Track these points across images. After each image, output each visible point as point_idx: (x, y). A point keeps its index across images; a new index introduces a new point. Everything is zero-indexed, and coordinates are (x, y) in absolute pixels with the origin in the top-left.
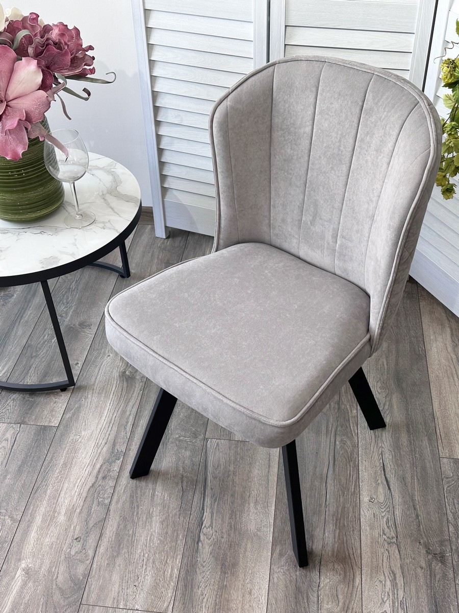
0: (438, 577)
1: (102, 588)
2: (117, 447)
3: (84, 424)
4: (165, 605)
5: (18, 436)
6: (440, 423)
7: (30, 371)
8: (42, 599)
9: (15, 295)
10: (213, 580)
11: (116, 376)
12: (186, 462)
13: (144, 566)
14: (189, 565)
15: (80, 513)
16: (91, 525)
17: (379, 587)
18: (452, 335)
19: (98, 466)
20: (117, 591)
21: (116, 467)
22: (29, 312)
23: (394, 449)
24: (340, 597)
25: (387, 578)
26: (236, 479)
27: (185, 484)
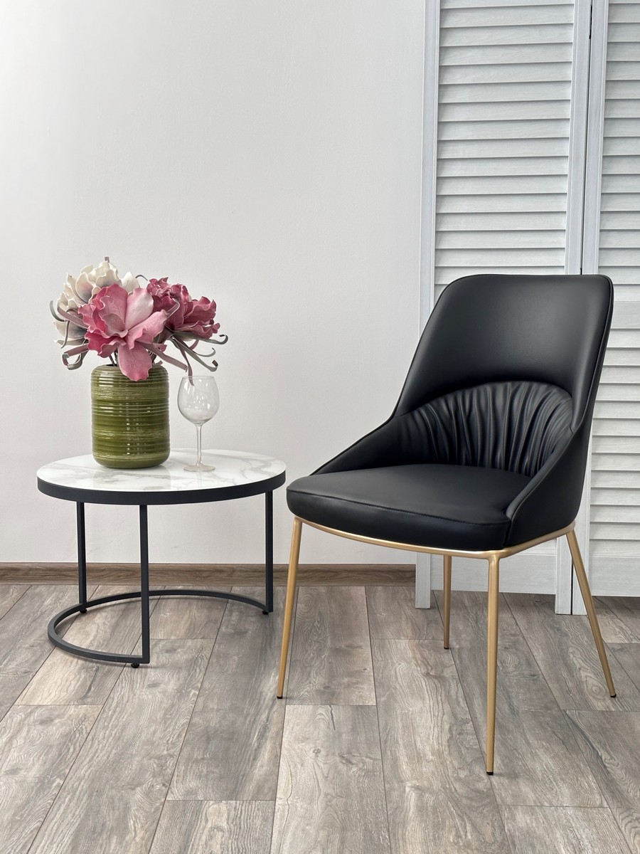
1: (512, 796)
2: (459, 716)
3: (406, 704)
4: (597, 803)
5: (333, 712)
8: (449, 803)
9: (250, 632)
11: (419, 676)
12: (550, 723)
14: (605, 780)
15: (450, 754)
16: (469, 760)
19: (447, 727)
20: (533, 795)
21: (469, 727)
26: (620, 732)
27: (560, 736)
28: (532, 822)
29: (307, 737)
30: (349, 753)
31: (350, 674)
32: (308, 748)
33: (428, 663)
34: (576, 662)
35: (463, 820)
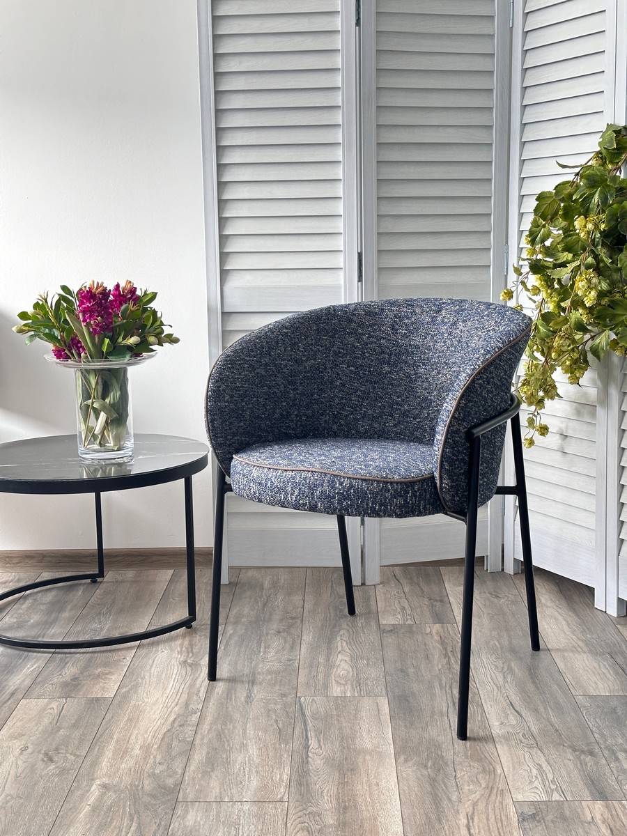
0: (589, 764)
1: (197, 791)
2: (190, 706)
3: (145, 694)
4: (279, 797)
5: (65, 706)
6: (569, 677)
7: (67, 665)
8: (128, 801)
9: (32, 621)
10: (331, 780)
11: (175, 664)
12: (278, 711)
13: (247, 776)
14: (300, 771)
15: (158, 748)
16: (174, 753)
17: (525, 774)
18: (568, 625)
19: (172, 719)
20: (218, 791)
21: (195, 718)
22: (53, 631)
23: (520, 694)
24: (482, 782)
25: (532, 767)
26: (342, 719)
27: (281, 726)
28: (201, 820)
29: (24, 733)
30: (57, 750)
31: (105, 665)
32: (17, 745)
33: (192, 649)
34: (339, 644)
35: (132, 820)
